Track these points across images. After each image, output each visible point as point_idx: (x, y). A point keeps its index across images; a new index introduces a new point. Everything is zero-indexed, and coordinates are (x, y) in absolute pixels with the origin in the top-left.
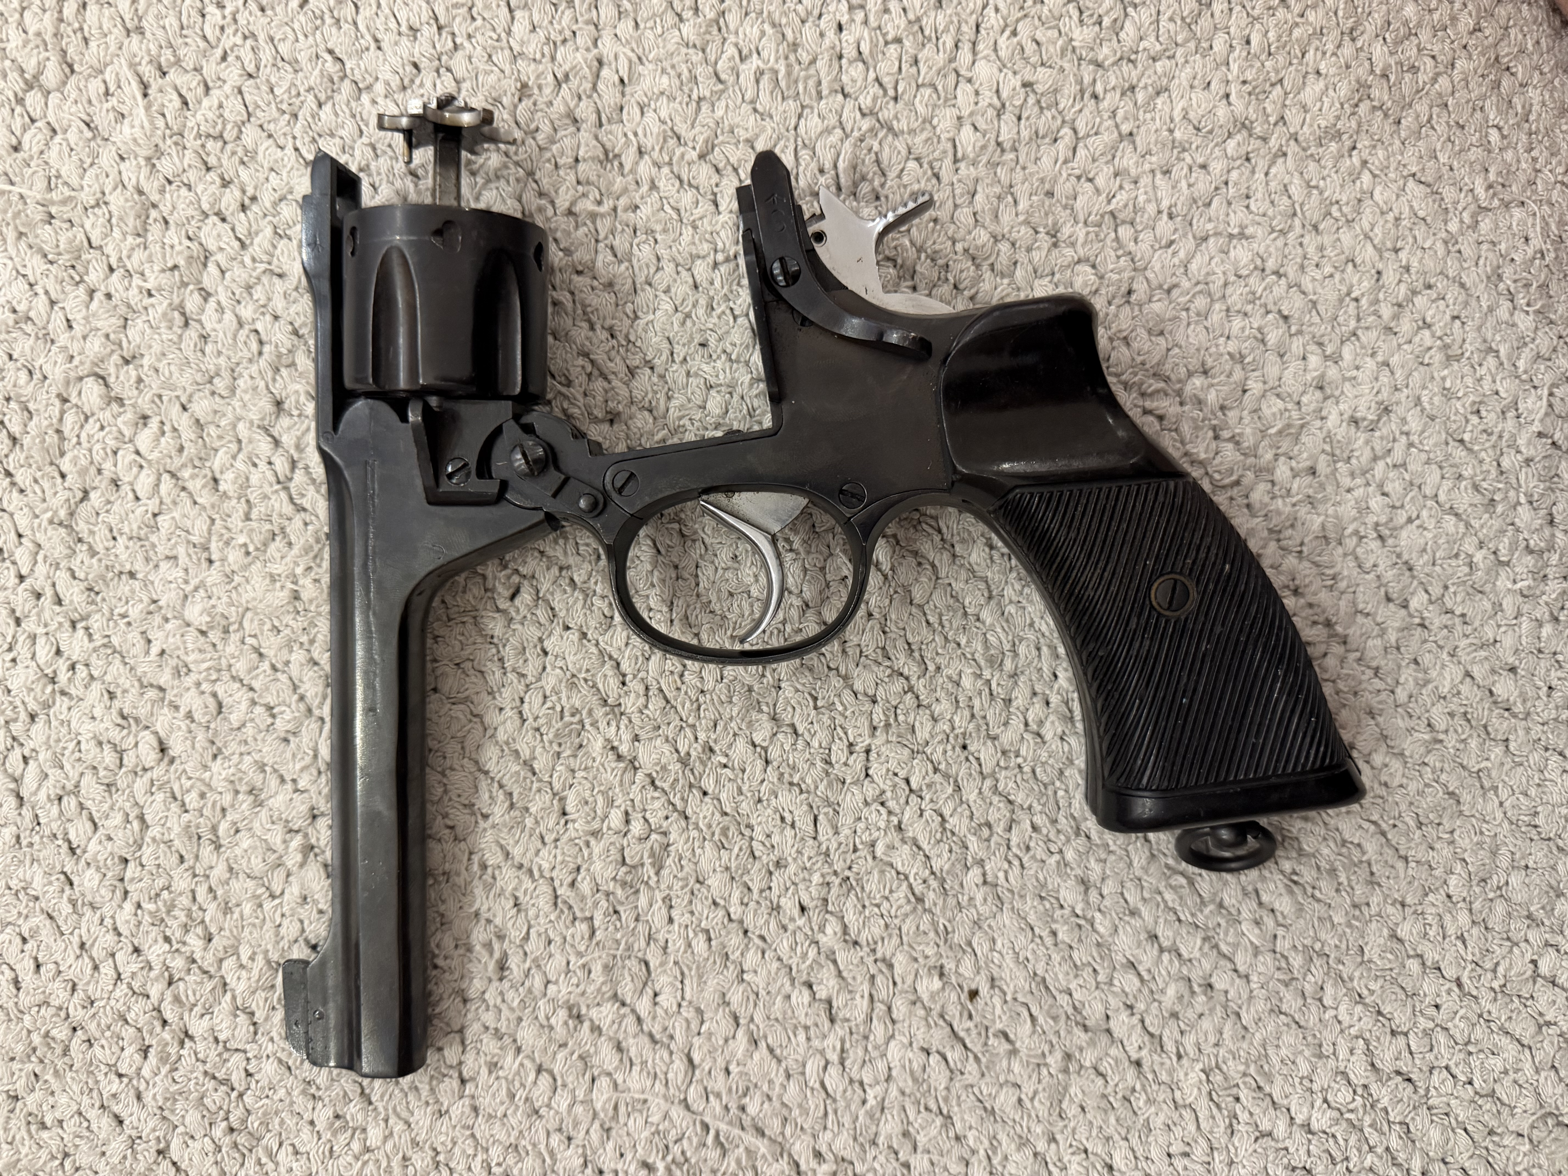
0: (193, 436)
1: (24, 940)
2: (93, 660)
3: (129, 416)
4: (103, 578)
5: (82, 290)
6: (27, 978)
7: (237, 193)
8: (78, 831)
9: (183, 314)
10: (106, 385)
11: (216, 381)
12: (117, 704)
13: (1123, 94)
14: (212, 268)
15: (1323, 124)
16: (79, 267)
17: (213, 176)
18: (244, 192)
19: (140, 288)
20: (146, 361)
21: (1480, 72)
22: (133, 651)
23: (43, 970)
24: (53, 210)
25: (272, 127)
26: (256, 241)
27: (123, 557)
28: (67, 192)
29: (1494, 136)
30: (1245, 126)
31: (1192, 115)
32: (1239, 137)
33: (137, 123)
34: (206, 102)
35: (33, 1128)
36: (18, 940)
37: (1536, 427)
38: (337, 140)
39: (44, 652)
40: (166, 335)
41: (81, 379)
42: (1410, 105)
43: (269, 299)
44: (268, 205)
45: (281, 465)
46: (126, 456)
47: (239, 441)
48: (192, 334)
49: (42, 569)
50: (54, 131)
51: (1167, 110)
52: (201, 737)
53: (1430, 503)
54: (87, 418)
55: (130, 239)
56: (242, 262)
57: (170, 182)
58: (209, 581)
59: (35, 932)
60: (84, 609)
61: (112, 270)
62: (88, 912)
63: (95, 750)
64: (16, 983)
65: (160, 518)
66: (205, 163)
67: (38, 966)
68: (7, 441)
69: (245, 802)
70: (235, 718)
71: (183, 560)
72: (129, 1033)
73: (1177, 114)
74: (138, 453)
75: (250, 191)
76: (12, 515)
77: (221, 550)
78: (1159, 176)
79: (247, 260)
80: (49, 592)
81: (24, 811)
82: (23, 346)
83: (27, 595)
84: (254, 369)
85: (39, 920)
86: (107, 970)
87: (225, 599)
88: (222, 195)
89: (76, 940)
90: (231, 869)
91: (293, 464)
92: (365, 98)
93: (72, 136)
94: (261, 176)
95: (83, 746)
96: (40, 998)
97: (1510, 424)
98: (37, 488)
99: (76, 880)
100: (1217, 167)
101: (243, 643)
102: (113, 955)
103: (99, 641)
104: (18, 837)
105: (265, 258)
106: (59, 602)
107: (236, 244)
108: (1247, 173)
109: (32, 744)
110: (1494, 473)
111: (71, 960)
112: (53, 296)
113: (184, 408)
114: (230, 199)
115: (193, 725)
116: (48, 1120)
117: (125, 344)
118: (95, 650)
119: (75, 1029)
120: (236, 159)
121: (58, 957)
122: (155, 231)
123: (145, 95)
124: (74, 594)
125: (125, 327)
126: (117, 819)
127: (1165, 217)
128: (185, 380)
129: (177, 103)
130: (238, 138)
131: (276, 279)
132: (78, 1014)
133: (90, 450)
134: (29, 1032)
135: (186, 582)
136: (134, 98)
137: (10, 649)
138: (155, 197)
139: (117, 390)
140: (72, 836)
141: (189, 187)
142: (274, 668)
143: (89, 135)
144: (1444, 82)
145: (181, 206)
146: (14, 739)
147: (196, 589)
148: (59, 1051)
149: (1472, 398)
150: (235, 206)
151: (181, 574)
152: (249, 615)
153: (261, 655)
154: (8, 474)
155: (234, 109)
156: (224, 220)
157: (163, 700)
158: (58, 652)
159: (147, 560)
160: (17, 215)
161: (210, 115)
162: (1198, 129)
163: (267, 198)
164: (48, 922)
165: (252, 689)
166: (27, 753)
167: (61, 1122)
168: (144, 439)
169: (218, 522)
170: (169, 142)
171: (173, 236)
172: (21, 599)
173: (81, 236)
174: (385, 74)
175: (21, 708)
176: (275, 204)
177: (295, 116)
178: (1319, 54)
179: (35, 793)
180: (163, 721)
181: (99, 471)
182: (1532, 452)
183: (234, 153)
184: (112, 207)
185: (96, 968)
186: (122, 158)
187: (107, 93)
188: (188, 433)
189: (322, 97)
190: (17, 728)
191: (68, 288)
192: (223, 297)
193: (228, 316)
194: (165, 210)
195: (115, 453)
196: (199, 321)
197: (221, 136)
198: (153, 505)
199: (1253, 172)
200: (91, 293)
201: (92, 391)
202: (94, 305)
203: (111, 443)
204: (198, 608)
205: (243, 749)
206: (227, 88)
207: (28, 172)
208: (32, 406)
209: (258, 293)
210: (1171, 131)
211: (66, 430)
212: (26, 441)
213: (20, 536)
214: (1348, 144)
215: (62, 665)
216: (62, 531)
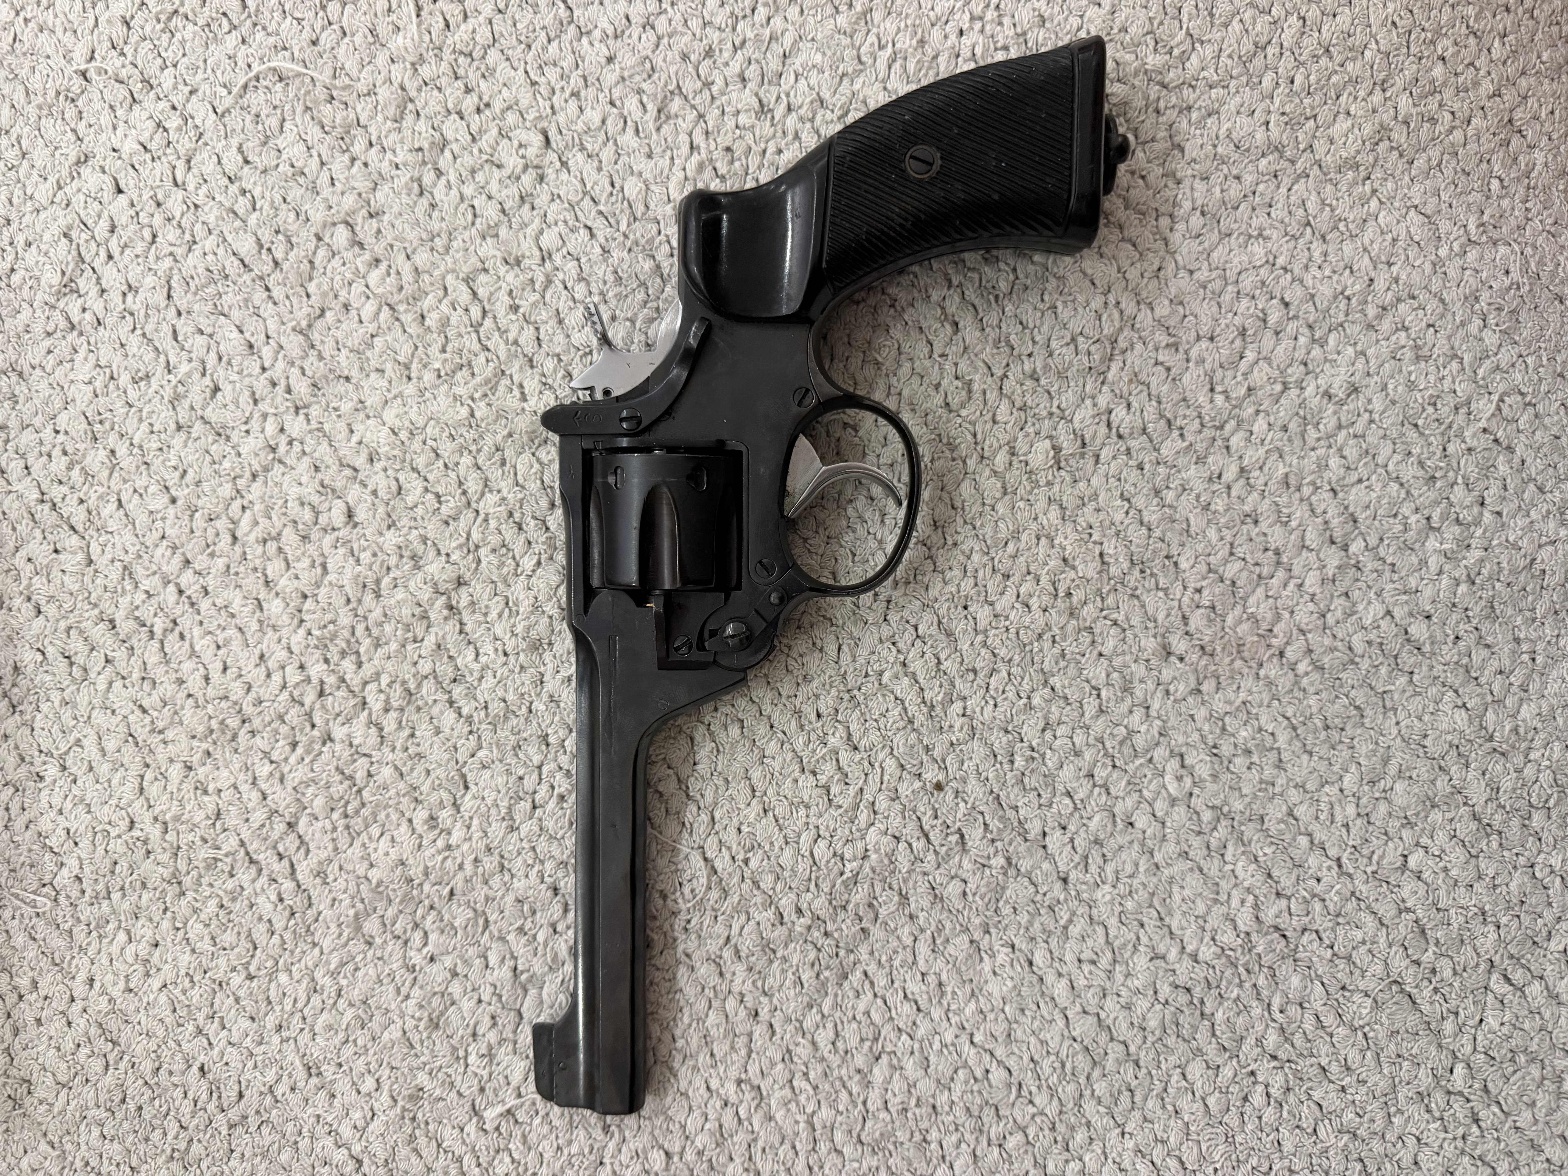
0: (411, 280)
1: (218, 647)
2: (308, 439)
3: (367, 256)
4: (326, 377)
5: (347, 156)
6: (216, 676)
7: (476, 99)
8: (274, 568)
9: (420, 186)
10: (353, 231)
11: (437, 240)
12: (319, 476)
13: (1180, 112)
14: (447, 153)
15: (1345, 155)
16: (347, 140)
17: (460, 84)
18: (481, 98)
19: (391, 161)
20: (386, 218)
21: (1492, 130)
22: (339, 437)
23: (228, 672)
24: (335, 93)
25: (510, 52)
26: (484, 137)
27: (344, 364)
28: (347, 81)
29: (1495, 184)
30: (1278, 149)
31: (1234, 135)
32: (1271, 157)
33: (409, 35)
34: (463, 27)
35: (199, 792)
36: (214, 646)
37: (1483, 424)
38: (558, 70)
39: (271, 428)
40: (405, 199)
41: (334, 224)
42: (1424, 150)
43: (487, 183)
44: (498, 111)
45: (475, 312)
46: (358, 288)
47: (445, 289)
48: (424, 202)
49: (280, 365)
50: (345, 34)
51: (1215, 129)
52: (381, 510)
53: (1380, 470)
54: (334, 255)
55: (389, 123)
56: (471, 152)
57: (426, 84)
58: (406, 393)
59: (227, 642)
60: (307, 399)
61: (371, 145)
62: (270, 633)
63: (298, 509)
64: (207, 679)
65: (376, 339)
66: (455, 73)
67: (225, 669)
68: (271, 264)
69: (408, 565)
70: (410, 500)
71: (389, 372)
72: (284, 729)
73: (1222, 133)
74: (367, 286)
75: (486, 99)
76: (265, 320)
77: (420, 371)
78: (1197, 180)
79: (475, 151)
80: (283, 383)
81: (237, 548)
82: (295, 193)
83: (266, 382)
84: (466, 235)
85: (232, 632)
86: (277, 678)
87: (415, 408)
88: (464, 99)
89: (257, 652)
90: (385, 615)
91: (484, 312)
92: (585, 40)
93: (358, 39)
94: (496, 89)
95: (289, 504)
96: (221, 693)
97: (1461, 419)
98: (287, 303)
99: (265, 605)
100: (1248, 179)
101: (424, 443)
102: (283, 668)
103: (314, 425)
104: (228, 567)
105: (489, 150)
106: (289, 391)
107: (469, 138)
108: (1273, 187)
109: (251, 497)
110: (1439, 453)
111: (250, 667)
112: (324, 158)
113: (408, 257)
114: (470, 102)
115: (376, 501)
116: (211, 788)
117: (372, 203)
118: (310, 432)
119: (244, 722)
120: (479, 73)
121: (242, 663)
122: (409, 118)
123: (418, 16)
124: (301, 387)
125: (374, 190)
126: (306, 563)
127: (1198, 213)
128: (412, 235)
129: (442, 24)
130: (483, 58)
131: (494, 169)
132: (248, 709)
133: (332, 279)
134: (210, 718)
135: (389, 391)
136: (410, 17)
137: (246, 423)
138: (413, 94)
139: (361, 236)
140: (269, 572)
141: (440, 89)
142: (446, 466)
143: (371, 39)
144: (1458, 135)
145: (432, 103)
146: (238, 491)
147: (395, 397)
148: (229, 737)
149: (1431, 391)
150: (472, 108)
151: (386, 384)
152: (432, 422)
153: (437, 455)
154: (267, 289)
155: (483, 36)
156: (462, 118)
157: (355, 478)
158: (282, 430)
159: (362, 369)
160: (308, 93)
161: (465, 37)
162: (1238, 147)
163: (498, 106)
164: (239, 635)
165: (426, 480)
166: (246, 503)
167: (220, 791)
168: (374, 277)
169: (421, 348)
170: (431, 53)
171: (422, 125)
172: (261, 385)
173: (352, 116)
174: (603, 23)
175: (247, 469)
176: (503, 111)
177: (529, 47)
178: (1351, 98)
179: (246, 535)
180: (354, 493)
181: (336, 296)
182: (1475, 443)
183: (478, 68)
184: (379, 98)
185: (269, 676)
186: (393, 61)
187: (389, 10)
188: (408, 277)
189: (552, 35)
190: (241, 483)
191: (337, 154)
192: (452, 177)
193: (454, 192)
194: (419, 104)
195: (350, 284)
196: (431, 193)
197: (471, 55)
198: (372, 328)
199: (1278, 187)
200: (353, 160)
201: (341, 235)
202: (354, 170)
203: (349, 276)
204: (394, 412)
205: (413, 524)
206: (481, 18)
207: (320, 62)
208: (294, 240)
209: (480, 177)
210: (1215, 146)
211: (317, 262)
212: (286, 266)
213: (268, 337)
214: (1363, 174)
215: (283, 440)
216: (301, 337)
